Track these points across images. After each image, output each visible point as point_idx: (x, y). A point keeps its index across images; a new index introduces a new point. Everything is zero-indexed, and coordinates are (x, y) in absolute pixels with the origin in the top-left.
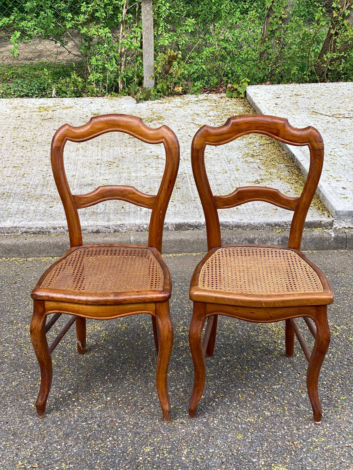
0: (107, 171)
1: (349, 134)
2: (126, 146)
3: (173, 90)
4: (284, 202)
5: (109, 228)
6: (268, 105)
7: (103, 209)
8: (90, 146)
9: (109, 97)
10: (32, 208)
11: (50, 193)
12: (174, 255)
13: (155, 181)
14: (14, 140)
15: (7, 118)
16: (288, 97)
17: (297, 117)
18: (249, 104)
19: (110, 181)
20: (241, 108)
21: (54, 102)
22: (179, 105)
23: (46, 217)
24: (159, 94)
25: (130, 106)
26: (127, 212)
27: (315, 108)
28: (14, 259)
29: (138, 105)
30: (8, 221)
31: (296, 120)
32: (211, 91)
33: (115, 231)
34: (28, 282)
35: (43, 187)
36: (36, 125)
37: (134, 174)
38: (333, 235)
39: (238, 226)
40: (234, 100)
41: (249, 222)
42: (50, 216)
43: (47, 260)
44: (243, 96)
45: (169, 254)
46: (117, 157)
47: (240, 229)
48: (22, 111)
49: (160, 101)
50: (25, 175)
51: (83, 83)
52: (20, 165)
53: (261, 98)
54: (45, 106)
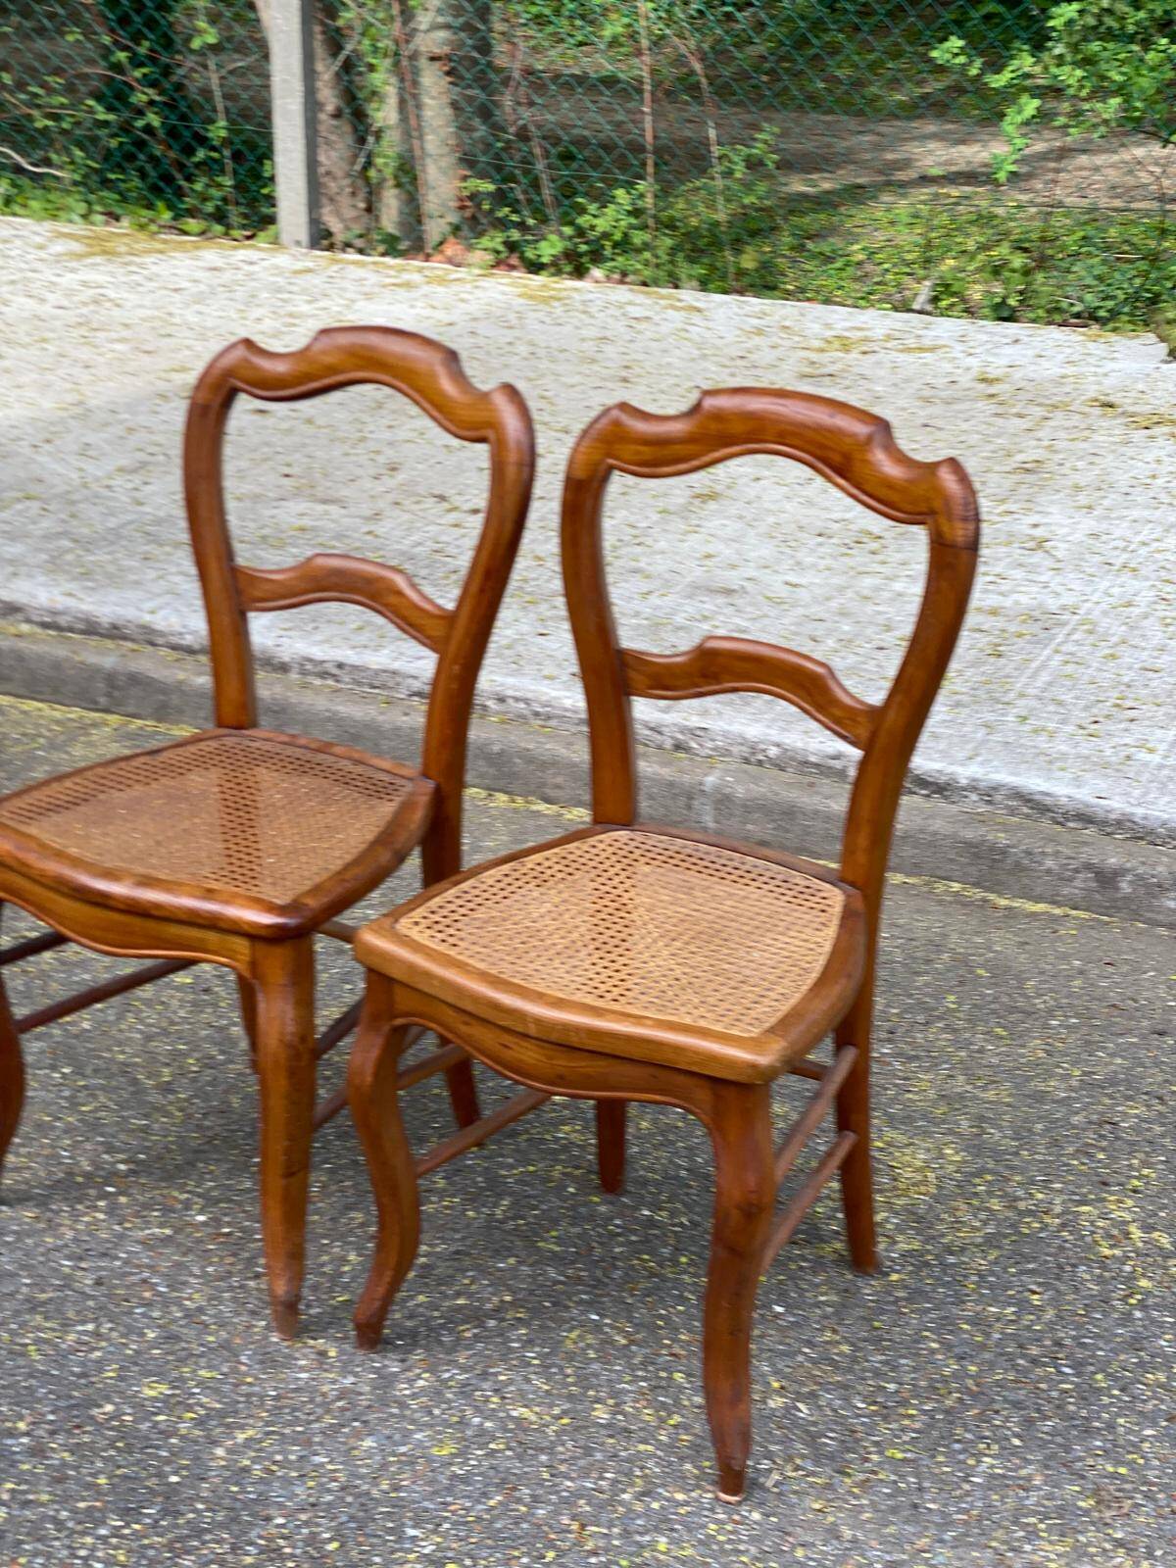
4: (837, 712)
33: (675, 746)
41: (1129, 810)
47: (1090, 831)
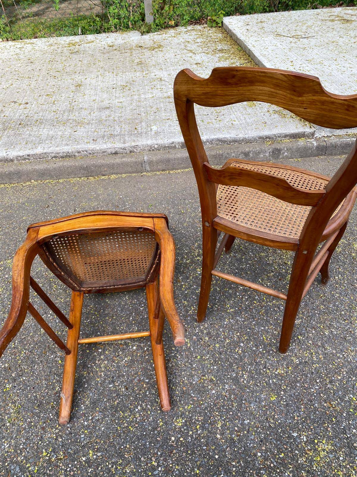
0: (121, 95)
1: (310, 52)
2: (135, 71)
3: (168, 24)
5: (126, 150)
6: (241, 31)
7: (119, 131)
8: (107, 72)
9: (120, 32)
10: (60, 133)
11: (75, 118)
12: (182, 170)
13: (160, 102)
14: (48, 72)
15: (44, 53)
16: (255, 24)
17: (266, 39)
18: (226, 31)
19: (124, 103)
20: (220, 35)
21: (80, 38)
22: (173, 35)
23: (71, 142)
24: (158, 27)
25: (137, 38)
26: (139, 132)
27: (278, 31)
28: (47, 181)
29: (142, 37)
30: (39, 148)
31: (266, 42)
32: (196, 23)
33: (131, 152)
34: (59, 205)
35: (69, 112)
36: (66, 58)
37: (143, 96)
38: (315, 144)
39: (235, 141)
40: (214, 29)
41: (244, 136)
42: (74, 140)
43: (75, 181)
44: (220, 25)
45: (178, 169)
46: (128, 81)
47: (237, 144)
48: (56, 47)
49: (159, 33)
50: (56, 102)
51: (101, 22)
52: (52, 93)
53: (235, 26)
54: (73, 42)
